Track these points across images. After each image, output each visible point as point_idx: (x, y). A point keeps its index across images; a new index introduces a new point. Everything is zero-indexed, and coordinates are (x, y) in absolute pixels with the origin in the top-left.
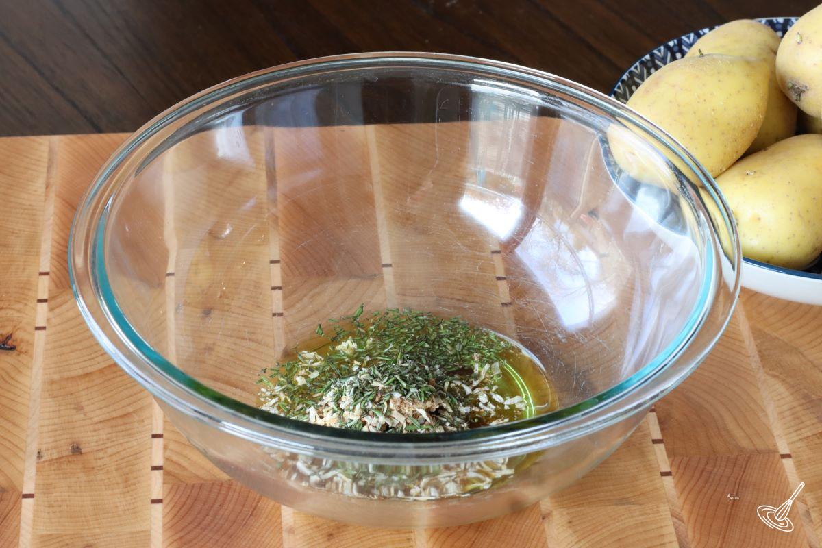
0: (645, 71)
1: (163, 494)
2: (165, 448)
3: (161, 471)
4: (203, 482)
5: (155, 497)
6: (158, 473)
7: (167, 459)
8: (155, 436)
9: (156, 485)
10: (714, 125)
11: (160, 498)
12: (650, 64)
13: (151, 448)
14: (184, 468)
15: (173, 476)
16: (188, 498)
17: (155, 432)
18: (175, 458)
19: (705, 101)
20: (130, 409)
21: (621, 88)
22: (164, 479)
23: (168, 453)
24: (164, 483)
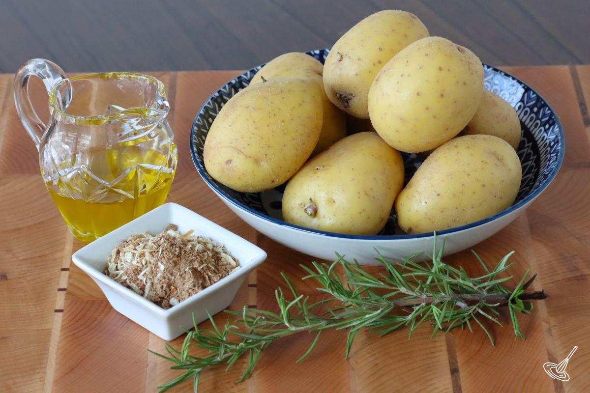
0: (217, 105)
1: (64, 306)
2: (70, 277)
3: (65, 292)
4: (95, 299)
5: (58, 308)
6: (63, 293)
7: (70, 284)
8: (63, 270)
9: (60, 301)
10: (285, 134)
11: (62, 308)
12: (219, 100)
13: (59, 277)
14: (82, 290)
15: (74, 295)
16: (82, 310)
17: (63, 267)
18: (76, 284)
19: (275, 115)
20: (47, 252)
21: (201, 120)
22: (66, 297)
23: (71, 281)
24: (66, 299)
